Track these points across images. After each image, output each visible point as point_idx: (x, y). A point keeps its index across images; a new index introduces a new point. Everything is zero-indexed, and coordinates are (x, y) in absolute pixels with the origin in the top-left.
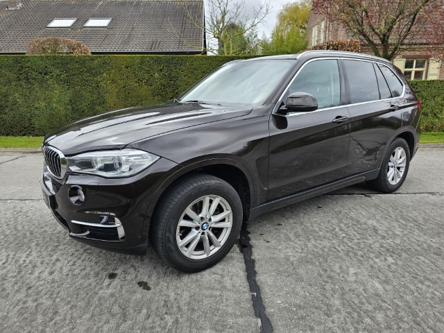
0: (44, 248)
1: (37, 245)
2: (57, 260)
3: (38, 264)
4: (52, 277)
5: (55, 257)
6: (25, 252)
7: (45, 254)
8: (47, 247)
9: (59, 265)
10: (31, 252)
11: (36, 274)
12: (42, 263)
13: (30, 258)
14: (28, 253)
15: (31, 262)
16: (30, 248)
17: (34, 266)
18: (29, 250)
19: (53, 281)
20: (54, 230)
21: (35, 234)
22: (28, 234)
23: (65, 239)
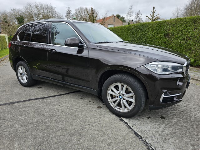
0: (188, 114)
1: (191, 117)
2: (185, 107)
3: (193, 109)
4: (189, 103)
5: (185, 108)
6: (198, 117)
7: (189, 111)
8: (187, 113)
9: (185, 105)
10: (195, 115)
11: (194, 107)
12: (191, 109)
13: (196, 113)
14: (197, 116)
15: (196, 111)
16: (195, 118)
17: (194, 109)
18: (195, 116)
19: (189, 102)
20: (179, 120)
21: (190, 124)
22: (195, 127)
23: (177, 113)
